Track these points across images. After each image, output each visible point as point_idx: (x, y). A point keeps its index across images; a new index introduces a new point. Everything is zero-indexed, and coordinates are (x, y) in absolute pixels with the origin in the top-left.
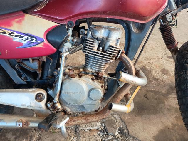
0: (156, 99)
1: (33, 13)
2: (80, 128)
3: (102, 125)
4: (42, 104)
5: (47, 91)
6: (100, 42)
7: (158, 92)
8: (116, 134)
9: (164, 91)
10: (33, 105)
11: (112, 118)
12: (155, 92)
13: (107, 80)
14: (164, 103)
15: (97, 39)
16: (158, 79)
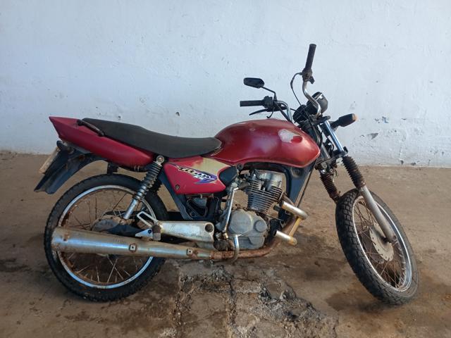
0: (329, 266)
1: (210, 157)
2: (237, 291)
3: (263, 289)
4: (211, 234)
5: (215, 224)
6: (263, 182)
7: (333, 260)
8: (281, 298)
9: (340, 260)
10: (202, 235)
11: (275, 283)
12: (329, 260)
13: (270, 222)
14: (339, 270)
15: (261, 180)
16: (333, 248)
